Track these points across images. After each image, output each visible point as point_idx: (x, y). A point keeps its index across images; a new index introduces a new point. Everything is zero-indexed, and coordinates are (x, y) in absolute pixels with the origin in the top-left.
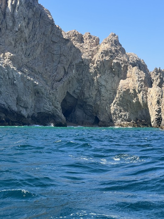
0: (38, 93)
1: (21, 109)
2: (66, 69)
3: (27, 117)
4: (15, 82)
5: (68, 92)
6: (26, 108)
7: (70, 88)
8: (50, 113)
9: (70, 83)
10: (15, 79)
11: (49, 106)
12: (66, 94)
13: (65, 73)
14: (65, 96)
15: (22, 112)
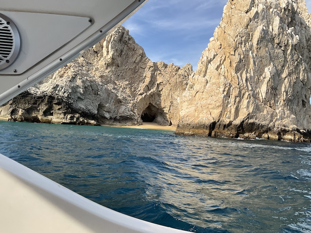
0: (121, 102)
1: (104, 112)
2: (149, 87)
3: (110, 119)
4: (99, 93)
5: (150, 103)
6: (109, 112)
7: (153, 100)
8: (129, 116)
9: (152, 97)
10: (99, 91)
11: (128, 112)
12: (148, 104)
13: (149, 90)
14: (147, 106)
15: (105, 115)
